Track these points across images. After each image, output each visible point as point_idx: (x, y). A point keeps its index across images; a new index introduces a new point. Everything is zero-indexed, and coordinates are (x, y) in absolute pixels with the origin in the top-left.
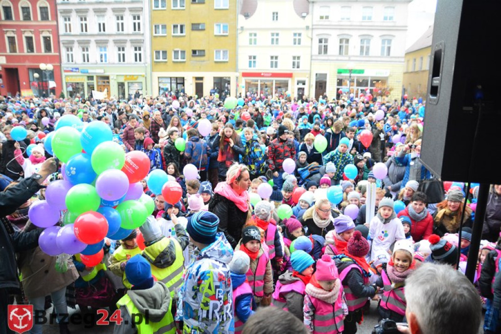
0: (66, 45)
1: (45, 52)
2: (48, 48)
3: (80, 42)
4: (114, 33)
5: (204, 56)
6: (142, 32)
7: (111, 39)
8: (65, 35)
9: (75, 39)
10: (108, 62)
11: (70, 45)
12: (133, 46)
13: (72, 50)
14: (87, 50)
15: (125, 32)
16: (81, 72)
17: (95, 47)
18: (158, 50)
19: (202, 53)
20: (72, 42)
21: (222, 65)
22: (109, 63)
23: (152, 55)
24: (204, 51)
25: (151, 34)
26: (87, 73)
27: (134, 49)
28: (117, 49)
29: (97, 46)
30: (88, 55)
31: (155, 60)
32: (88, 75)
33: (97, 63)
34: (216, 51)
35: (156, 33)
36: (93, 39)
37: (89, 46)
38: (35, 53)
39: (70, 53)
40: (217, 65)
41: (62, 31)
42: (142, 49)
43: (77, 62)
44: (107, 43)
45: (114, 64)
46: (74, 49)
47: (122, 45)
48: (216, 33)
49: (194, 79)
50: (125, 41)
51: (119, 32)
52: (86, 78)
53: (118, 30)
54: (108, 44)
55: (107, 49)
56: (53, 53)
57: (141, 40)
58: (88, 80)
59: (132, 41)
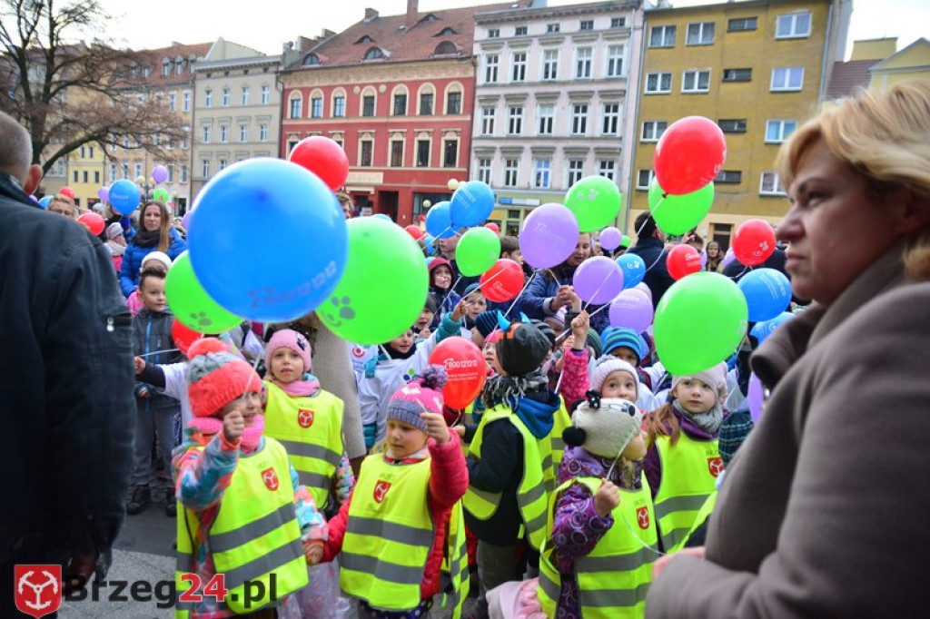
0: (481, 155)
1: (445, 166)
2: (450, 160)
3: (504, 151)
4: (568, 136)
5: (739, 183)
6: (618, 134)
7: (560, 146)
8: (480, 138)
9: (498, 145)
10: (549, 187)
11: (488, 155)
12: (600, 159)
13: (488, 164)
14: (515, 165)
15: (588, 133)
16: (500, 202)
17: (531, 158)
18: (647, 169)
19: (735, 176)
20: (492, 150)
21: (776, 203)
22: (551, 189)
23: (632, 179)
24: (739, 173)
25: (637, 137)
26: (511, 204)
27: (599, 164)
28: (568, 163)
29: (533, 159)
30: (515, 173)
31: (638, 187)
32: (510, 207)
33: (528, 188)
34: (765, 175)
35: (645, 137)
36: (527, 146)
37: (520, 158)
38: (429, 168)
39: (485, 168)
40: (766, 202)
41: (477, 132)
42: (616, 166)
43: (496, 184)
44: (552, 152)
45: (560, 190)
46: (492, 163)
47: (579, 156)
48: (766, 140)
49: (712, 228)
50: (585, 151)
51: (575, 134)
52: (505, 214)
53: (575, 130)
54: (554, 155)
55: (551, 164)
56: (457, 168)
57: (615, 149)
58: (510, 217)
59: (598, 151)
